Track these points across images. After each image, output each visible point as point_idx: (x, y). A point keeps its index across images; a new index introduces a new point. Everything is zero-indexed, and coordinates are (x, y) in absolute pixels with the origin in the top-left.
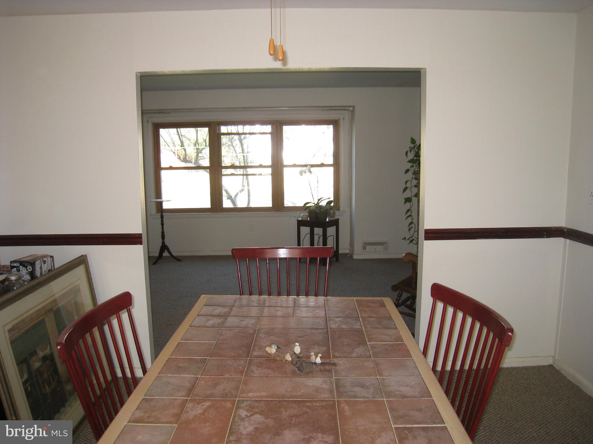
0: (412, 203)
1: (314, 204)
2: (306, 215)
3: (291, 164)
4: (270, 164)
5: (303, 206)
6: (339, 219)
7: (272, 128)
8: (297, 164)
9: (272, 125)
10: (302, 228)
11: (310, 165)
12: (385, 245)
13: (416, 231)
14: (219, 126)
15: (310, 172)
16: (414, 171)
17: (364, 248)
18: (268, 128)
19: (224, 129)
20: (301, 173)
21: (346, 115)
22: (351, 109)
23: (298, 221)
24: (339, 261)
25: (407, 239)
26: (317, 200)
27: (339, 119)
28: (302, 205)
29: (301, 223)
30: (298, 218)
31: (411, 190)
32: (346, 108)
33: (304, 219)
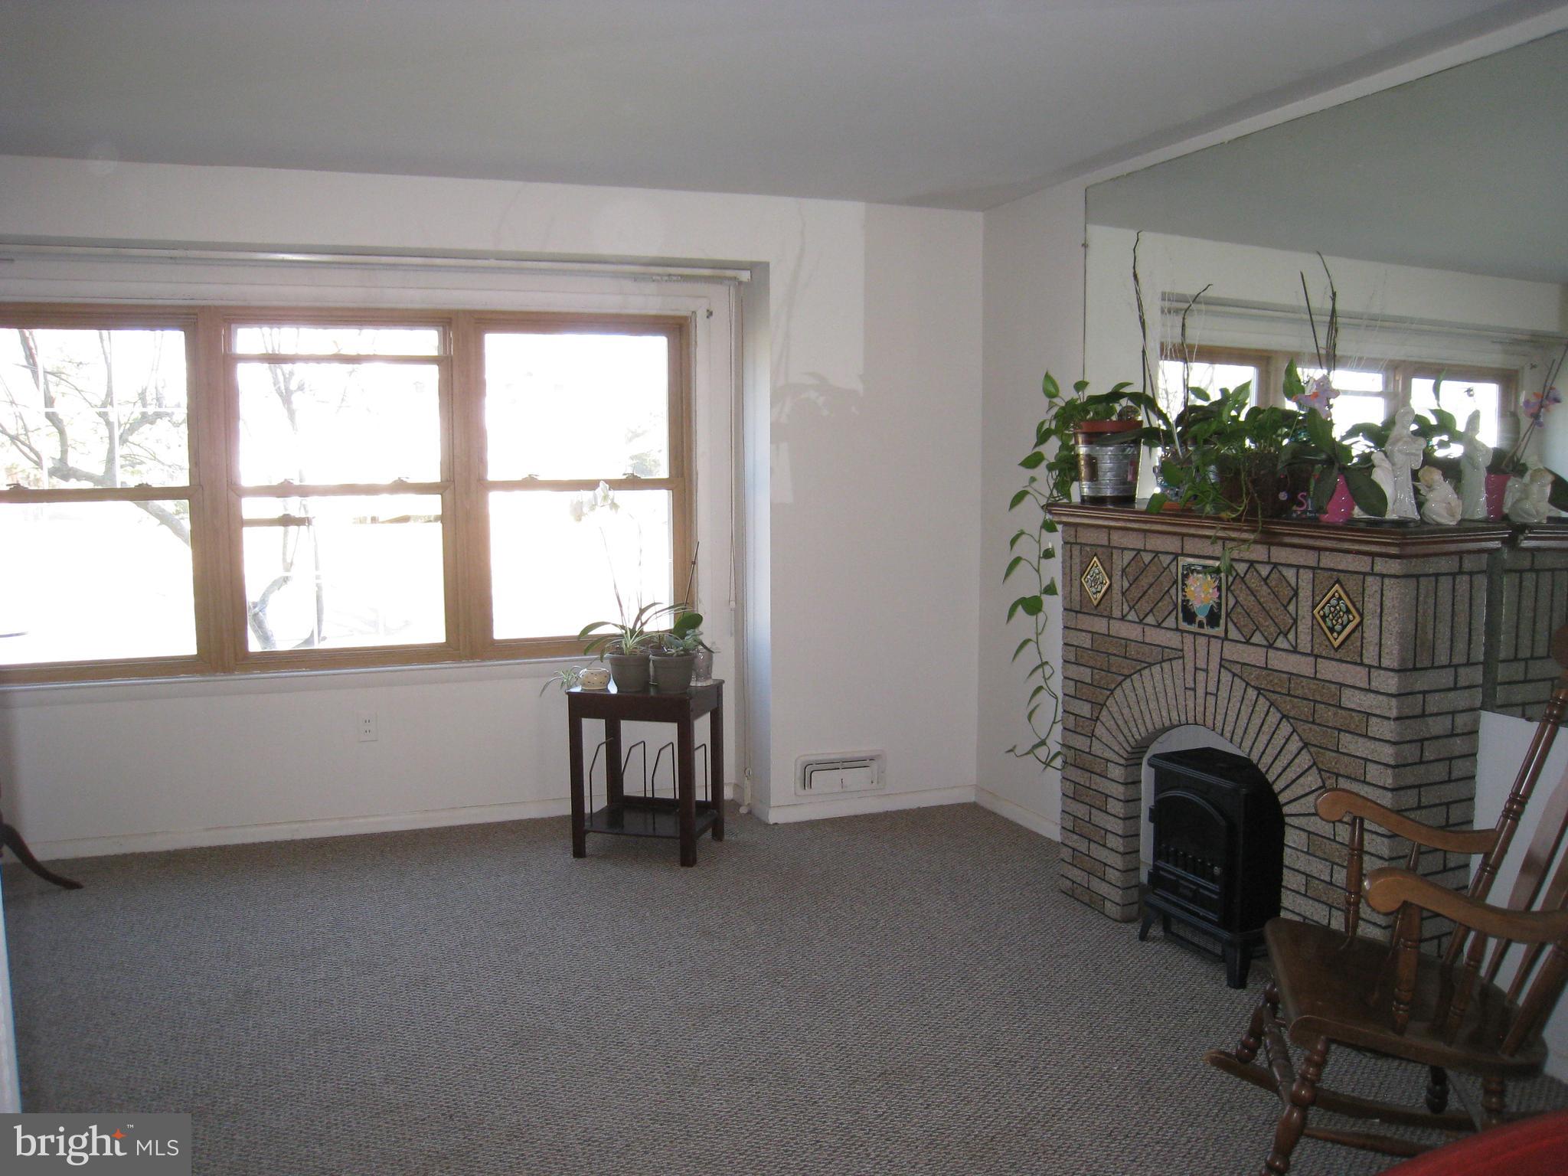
0: (1041, 615)
1: (623, 627)
2: (600, 673)
3: (518, 477)
4: (435, 476)
5: (578, 634)
6: (723, 682)
7: (444, 340)
8: (543, 477)
9: (441, 329)
10: (587, 724)
11: (607, 481)
12: (874, 765)
13: (1056, 720)
14: (229, 329)
15: (614, 506)
16: (1048, 499)
17: (806, 781)
18: (427, 340)
19: (248, 339)
20: (578, 514)
21: (721, 299)
22: (745, 276)
23: (572, 696)
24: (726, 837)
25: (1019, 751)
26: (638, 612)
27: (694, 313)
28: (577, 632)
29: (582, 706)
30: (571, 687)
31: (1038, 571)
32: (729, 273)
33: (595, 688)
